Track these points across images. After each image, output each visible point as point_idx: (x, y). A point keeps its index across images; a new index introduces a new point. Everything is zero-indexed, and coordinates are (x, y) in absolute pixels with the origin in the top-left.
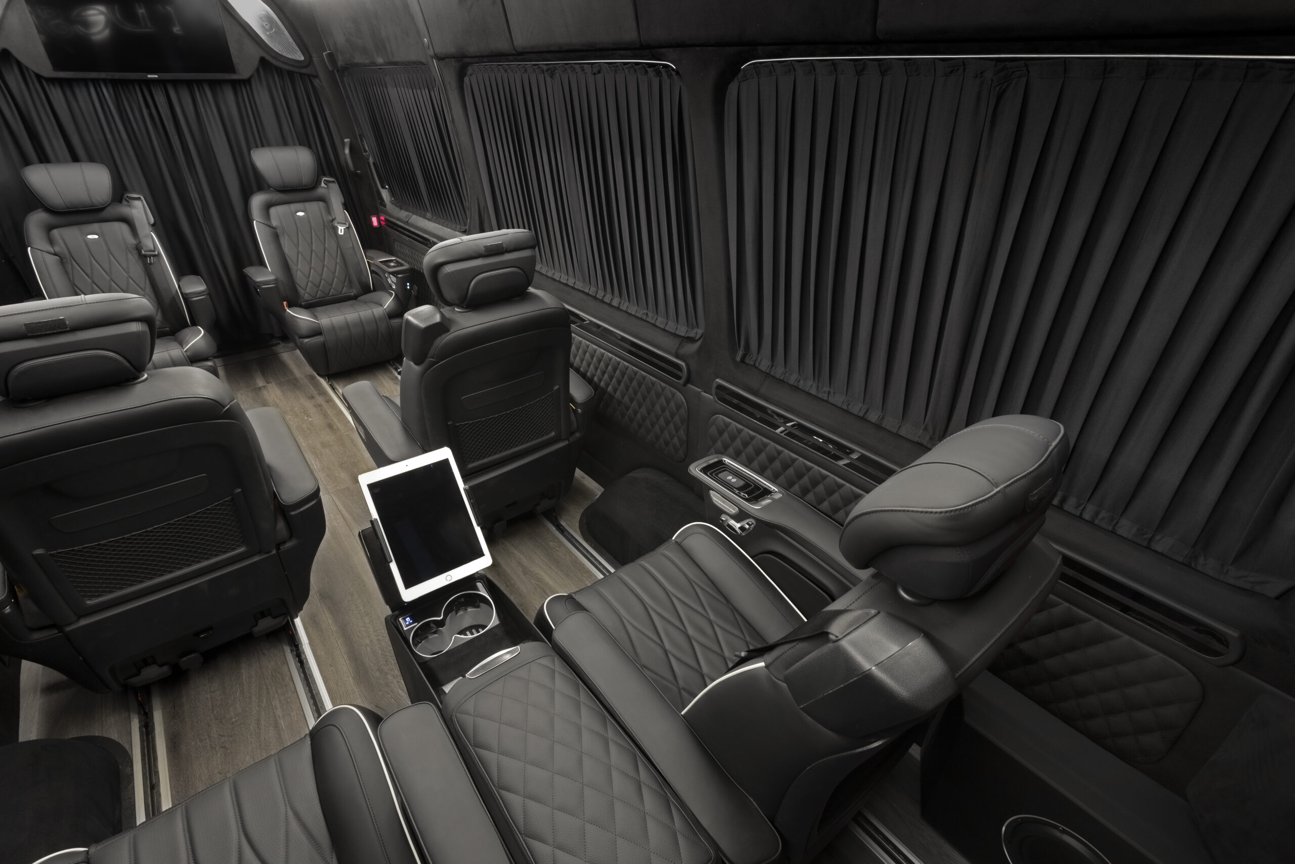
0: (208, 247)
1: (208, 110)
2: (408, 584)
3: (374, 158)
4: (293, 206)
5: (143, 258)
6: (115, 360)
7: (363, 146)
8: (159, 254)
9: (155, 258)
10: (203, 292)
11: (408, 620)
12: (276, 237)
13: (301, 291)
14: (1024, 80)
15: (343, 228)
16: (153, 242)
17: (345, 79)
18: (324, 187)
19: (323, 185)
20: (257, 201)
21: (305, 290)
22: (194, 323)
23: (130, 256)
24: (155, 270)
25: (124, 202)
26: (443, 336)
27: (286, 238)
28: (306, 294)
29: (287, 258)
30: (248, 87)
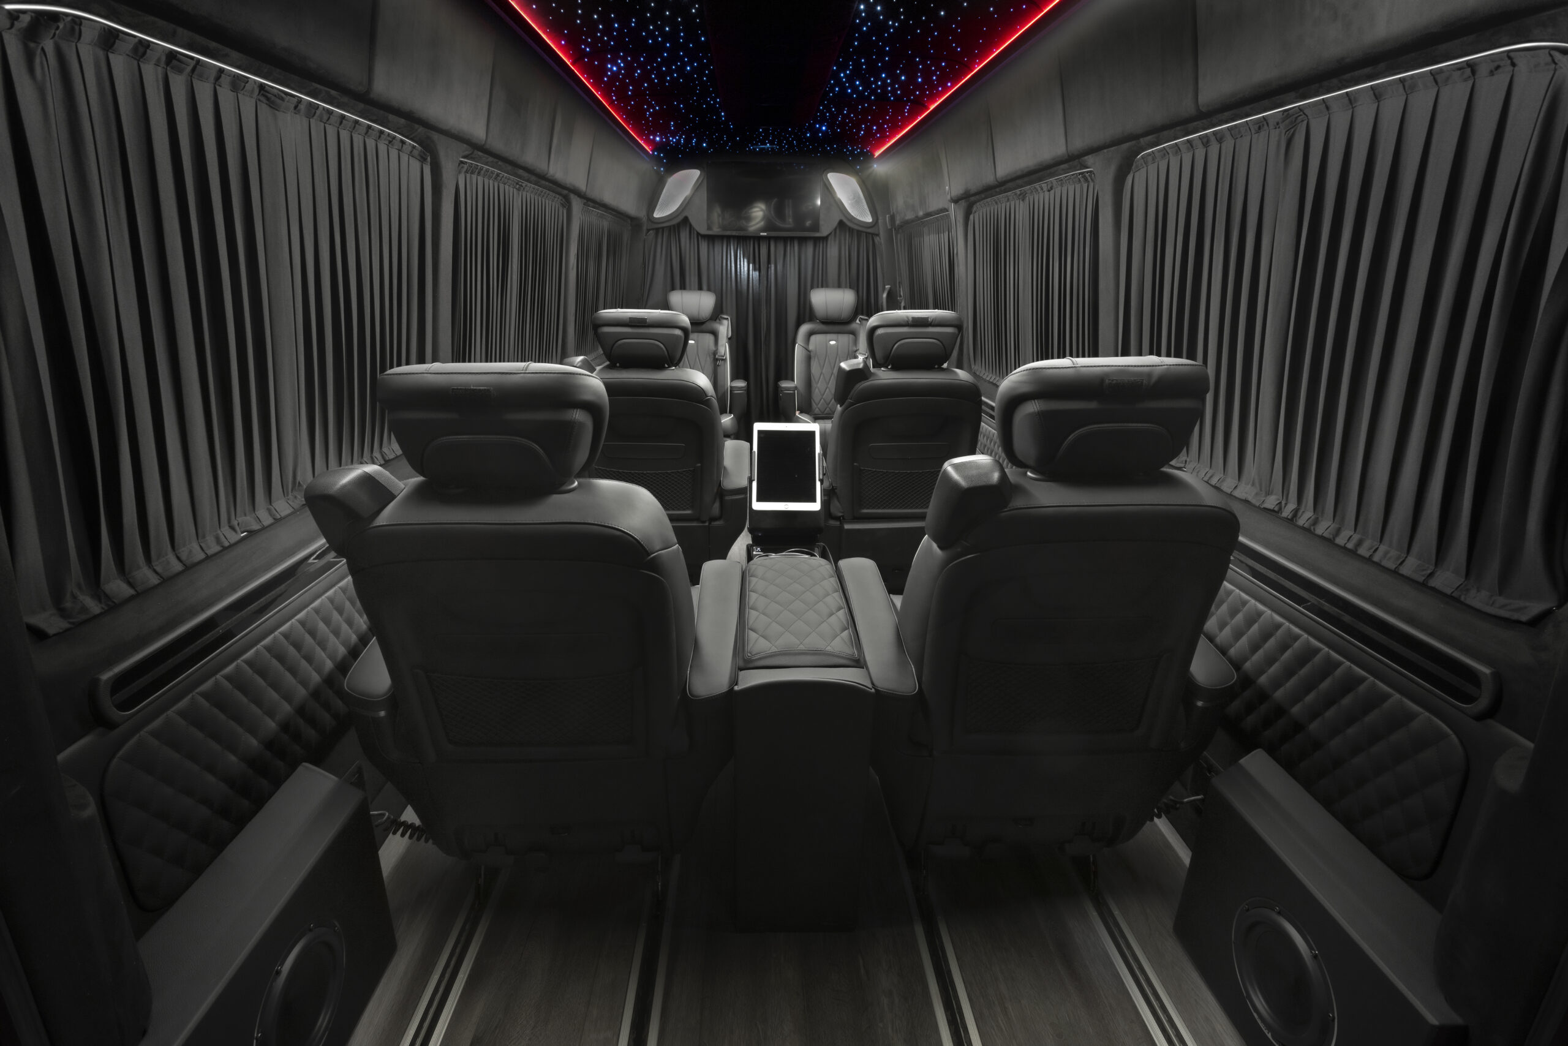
0: (761, 364)
1: (792, 260)
2: (759, 499)
3: (905, 302)
4: (829, 336)
5: (716, 360)
6: (662, 348)
7: (900, 291)
8: (726, 359)
9: (723, 362)
10: (742, 387)
11: (759, 549)
12: (808, 358)
13: (814, 405)
14: (1305, 122)
15: (862, 358)
16: (725, 349)
17: (899, 236)
18: (858, 324)
19: (858, 321)
20: (804, 329)
21: (817, 405)
22: (731, 413)
23: (708, 358)
24: (720, 370)
25: (718, 321)
26: (863, 382)
27: (816, 360)
28: (817, 409)
29: (812, 377)
30: (825, 244)
